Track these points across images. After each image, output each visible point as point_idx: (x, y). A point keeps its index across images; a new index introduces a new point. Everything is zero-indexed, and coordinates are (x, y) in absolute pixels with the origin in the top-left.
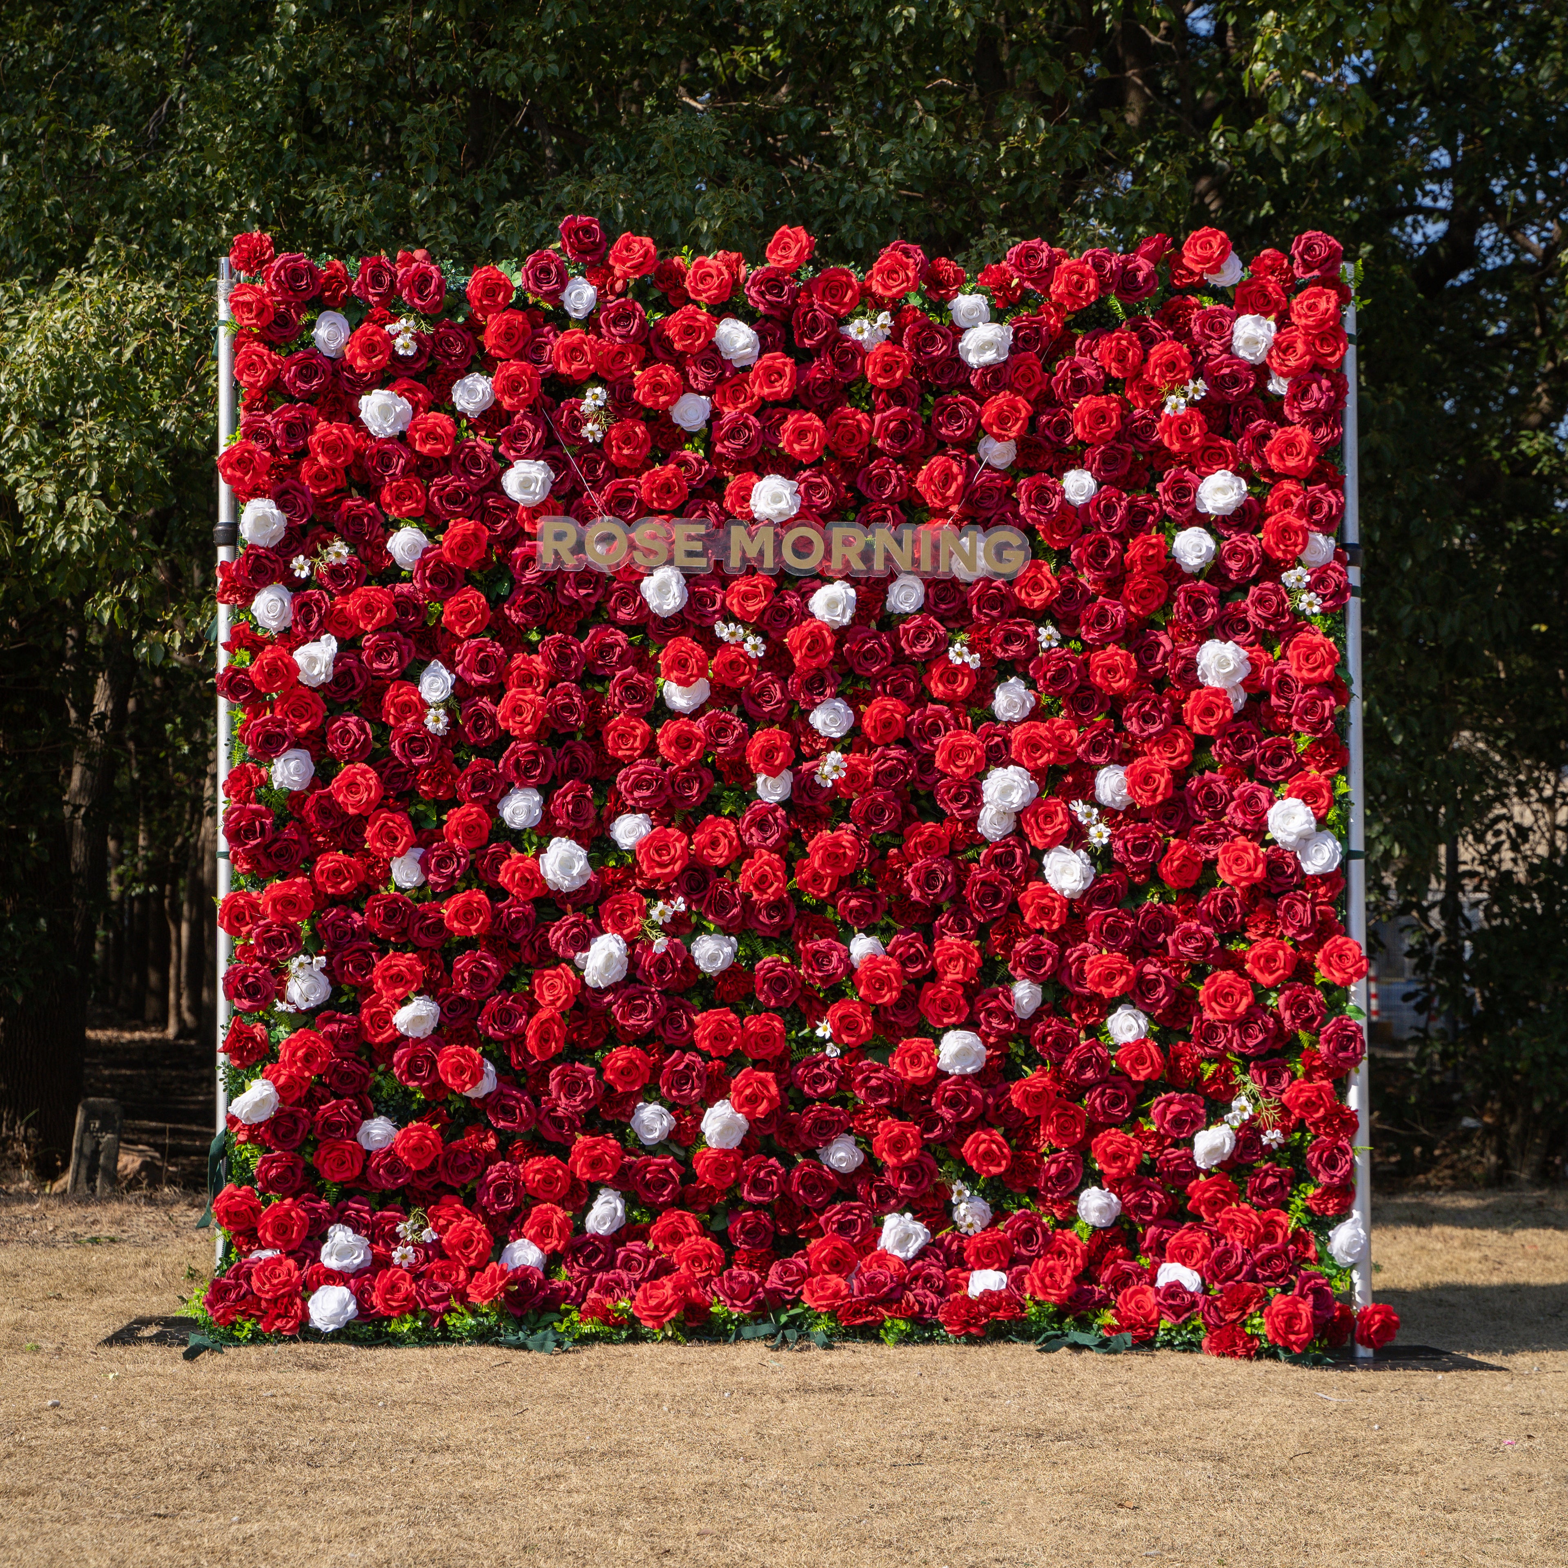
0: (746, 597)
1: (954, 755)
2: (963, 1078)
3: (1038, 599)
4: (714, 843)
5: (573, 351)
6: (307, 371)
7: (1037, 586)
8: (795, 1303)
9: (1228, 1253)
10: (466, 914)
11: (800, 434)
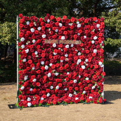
0: (61, 46)
1: (76, 58)
2: (75, 83)
3: (82, 46)
4: (57, 65)
5: (48, 25)
6: (26, 26)
7: (82, 45)
8: (63, 101)
9: (94, 96)
10: (39, 72)
11: (65, 33)
